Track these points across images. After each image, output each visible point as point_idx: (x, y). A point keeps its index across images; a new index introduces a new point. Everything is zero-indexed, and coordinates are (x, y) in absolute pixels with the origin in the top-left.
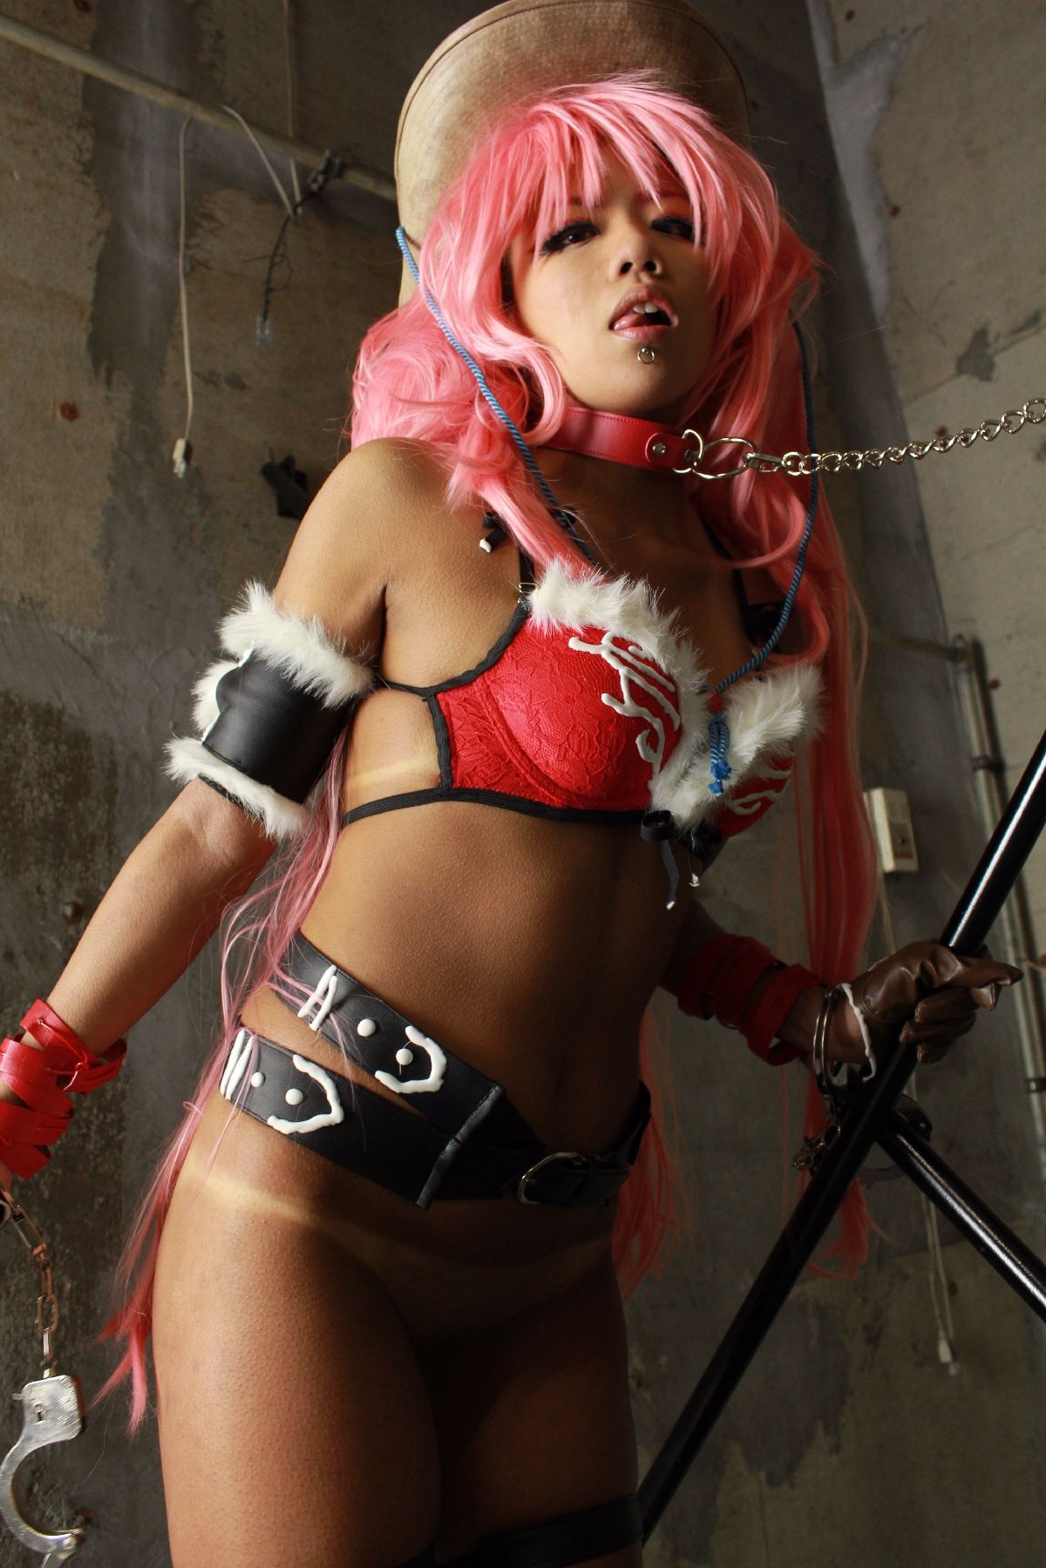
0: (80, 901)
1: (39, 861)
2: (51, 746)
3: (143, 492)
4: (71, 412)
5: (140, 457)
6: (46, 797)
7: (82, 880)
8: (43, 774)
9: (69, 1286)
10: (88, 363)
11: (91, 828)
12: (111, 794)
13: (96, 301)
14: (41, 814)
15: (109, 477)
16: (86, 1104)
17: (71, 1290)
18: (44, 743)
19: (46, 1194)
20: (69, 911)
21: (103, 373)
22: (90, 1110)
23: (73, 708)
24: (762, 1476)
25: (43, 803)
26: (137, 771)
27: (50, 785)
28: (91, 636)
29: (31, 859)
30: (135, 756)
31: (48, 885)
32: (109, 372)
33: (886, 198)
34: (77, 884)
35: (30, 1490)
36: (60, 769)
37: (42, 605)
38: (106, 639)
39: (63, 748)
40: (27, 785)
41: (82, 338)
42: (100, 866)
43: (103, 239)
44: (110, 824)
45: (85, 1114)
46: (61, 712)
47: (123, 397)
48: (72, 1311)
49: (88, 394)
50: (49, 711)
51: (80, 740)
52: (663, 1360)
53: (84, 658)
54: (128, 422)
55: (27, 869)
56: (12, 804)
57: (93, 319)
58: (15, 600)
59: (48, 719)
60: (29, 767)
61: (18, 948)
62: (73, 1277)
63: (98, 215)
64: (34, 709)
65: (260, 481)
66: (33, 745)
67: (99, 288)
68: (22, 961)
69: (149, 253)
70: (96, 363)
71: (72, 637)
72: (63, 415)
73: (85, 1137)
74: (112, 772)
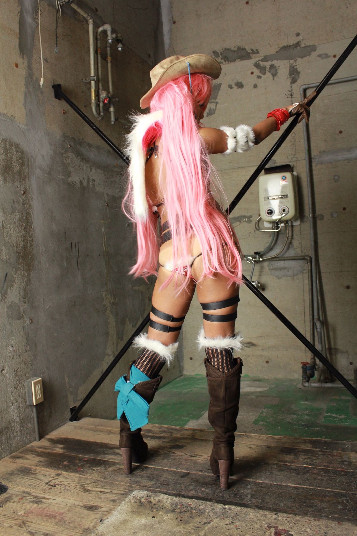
0: (24, 190)
1: (17, 180)
2: (18, 153)
3: (31, 90)
4: (17, 66)
5: (30, 80)
6: (18, 165)
7: (24, 185)
8: (17, 160)
9: (26, 274)
10: (19, 52)
11: (25, 173)
12: (28, 165)
13: (20, 33)
14: (17, 169)
15: (25, 85)
16: (27, 236)
17: (27, 275)
18: (17, 152)
19: (22, 255)
20: (23, 192)
21: (22, 55)
22: (28, 237)
23: (21, 144)
24: (131, 325)
25: (18, 167)
26: (32, 160)
27: (18, 162)
28: (24, 126)
29: (16, 180)
30: (32, 157)
31: (19, 186)
32: (23, 54)
33: (172, 18)
34: (24, 186)
35: (23, 315)
36: (20, 159)
37: (14, 117)
38: (26, 127)
39: (20, 154)
40: (14, 162)
41: (18, 44)
42: (27, 182)
43: (19, 13)
44: (28, 173)
45: (27, 238)
46: (19, 145)
47: (26, 62)
48: (27, 280)
49: (20, 61)
50: (17, 145)
51: (22, 152)
52: (117, 300)
53: (22, 132)
54: (27, 69)
55: (15, 182)
56: (12, 166)
57: (19, 39)
58: (10, 116)
59: (17, 146)
60: (15, 158)
61: (15, 201)
62: (27, 273)
63: (18, 6)
64: (15, 143)
65: (52, 89)
66: (15, 153)
67: (20, 29)
68: (16, 203)
69: (29, 19)
70: (21, 52)
71: (20, 126)
72: (16, 67)
73: (27, 243)
74: (28, 161)
